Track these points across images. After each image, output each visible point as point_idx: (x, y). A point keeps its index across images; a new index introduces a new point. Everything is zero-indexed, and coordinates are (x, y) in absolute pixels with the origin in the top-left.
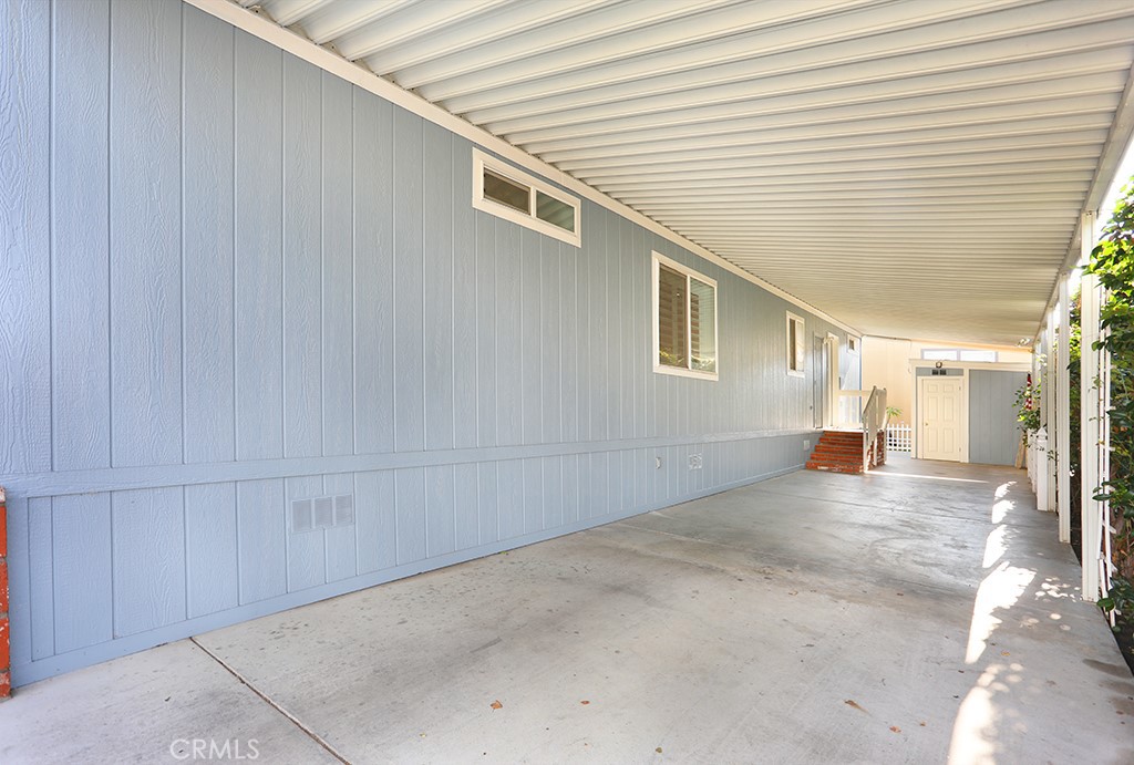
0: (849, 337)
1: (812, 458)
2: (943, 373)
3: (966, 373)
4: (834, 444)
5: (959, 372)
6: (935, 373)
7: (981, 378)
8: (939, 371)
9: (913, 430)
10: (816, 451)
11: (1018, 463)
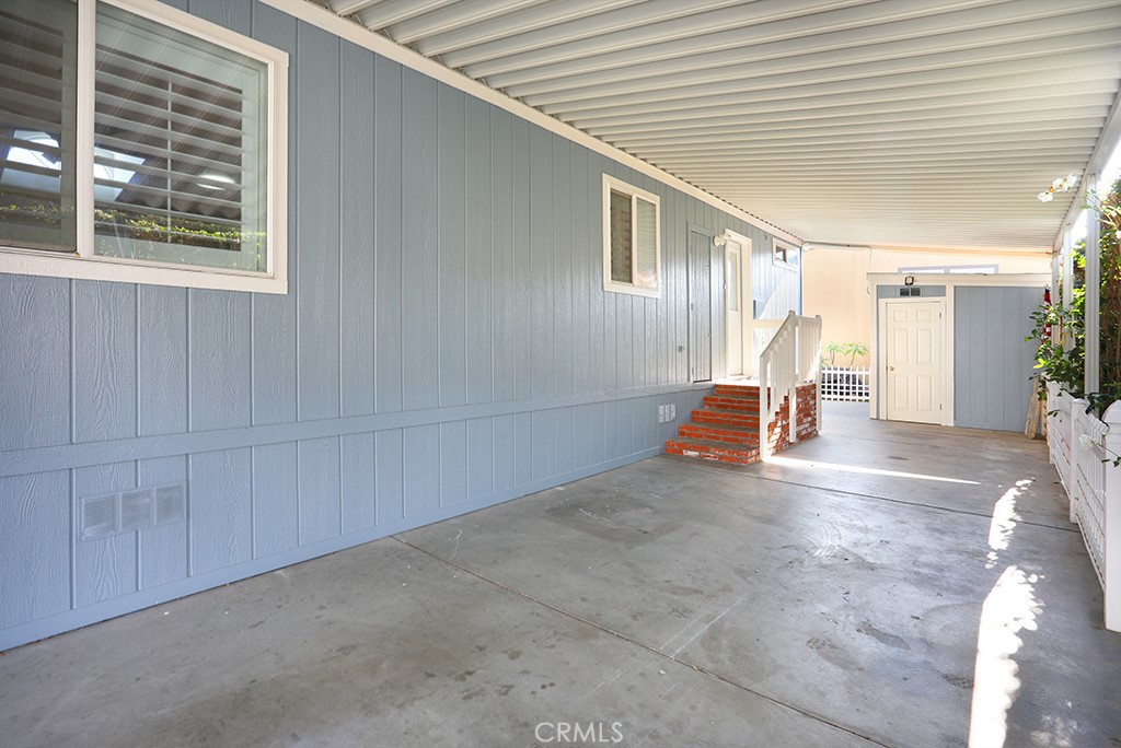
0: (776, 242)
1: (682, 434)
2: (916, 292)
3: (950, 292)
4: (725, 407)
5: (939, 291)
6: (904, 293)
7: (973, 299)
8: (910, 291)
9: (872, 373)
10: (693, 420)
11: (1029, 430)
